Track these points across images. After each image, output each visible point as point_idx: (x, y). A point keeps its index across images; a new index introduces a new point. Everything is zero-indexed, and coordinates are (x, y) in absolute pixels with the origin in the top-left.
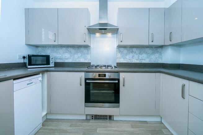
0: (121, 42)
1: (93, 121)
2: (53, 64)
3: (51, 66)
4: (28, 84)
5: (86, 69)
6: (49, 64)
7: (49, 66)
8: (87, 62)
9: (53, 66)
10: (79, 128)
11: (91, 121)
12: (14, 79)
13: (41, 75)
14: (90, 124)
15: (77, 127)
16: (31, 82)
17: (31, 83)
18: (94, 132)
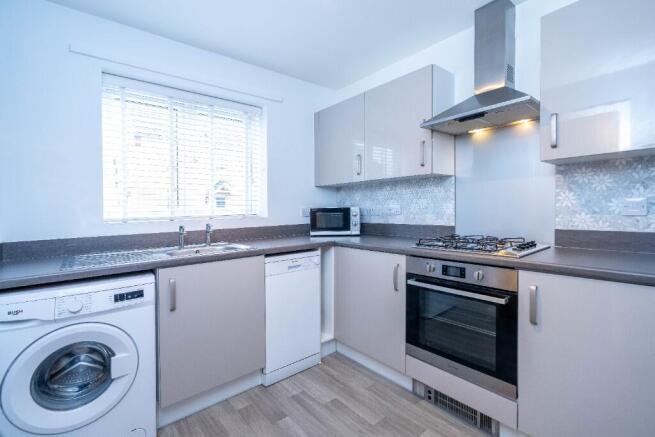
0: (554, 147)
1: (430, 406)
2: (358, 227)
3: (354, 233)
4: (290, 268)
5: (411, 246)
6: (349, 229)
7: (348, 233)
8: (443, 224)
9: (358, 233)
10: (383, 402)
11: (423, 403)
12: (267, 256)
13: (319, 252)
14: (415, 407)
15: (380, 399)
16: (295, 264)
17: (299, 266)
18: (412, 432)
